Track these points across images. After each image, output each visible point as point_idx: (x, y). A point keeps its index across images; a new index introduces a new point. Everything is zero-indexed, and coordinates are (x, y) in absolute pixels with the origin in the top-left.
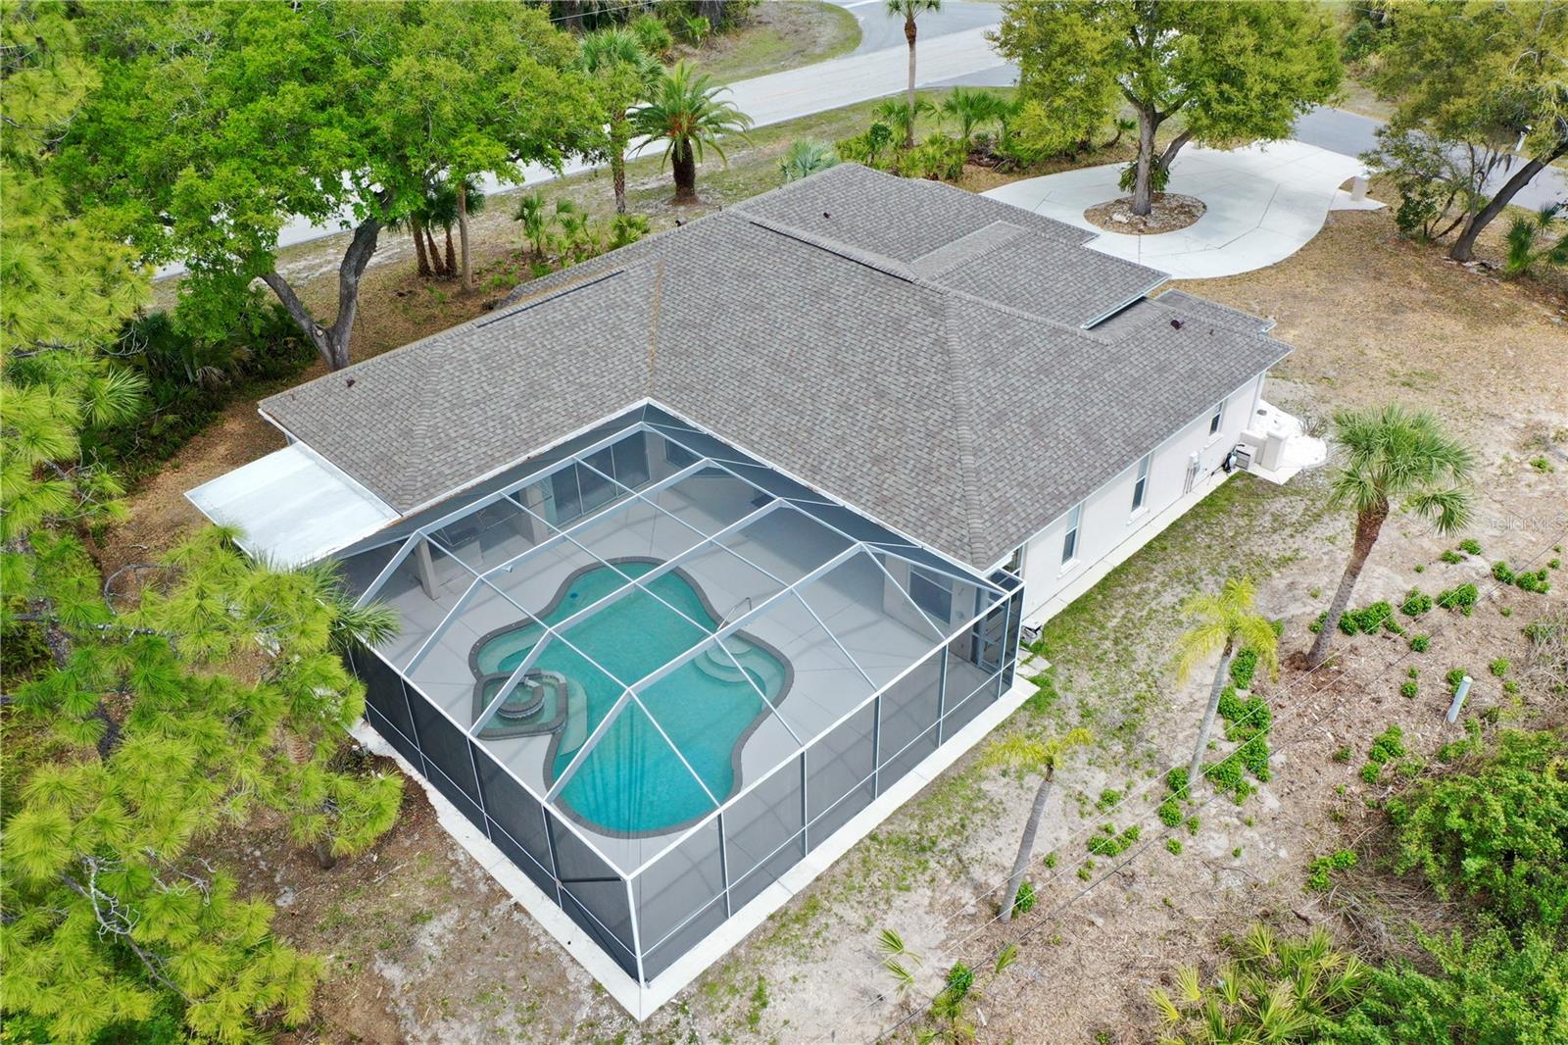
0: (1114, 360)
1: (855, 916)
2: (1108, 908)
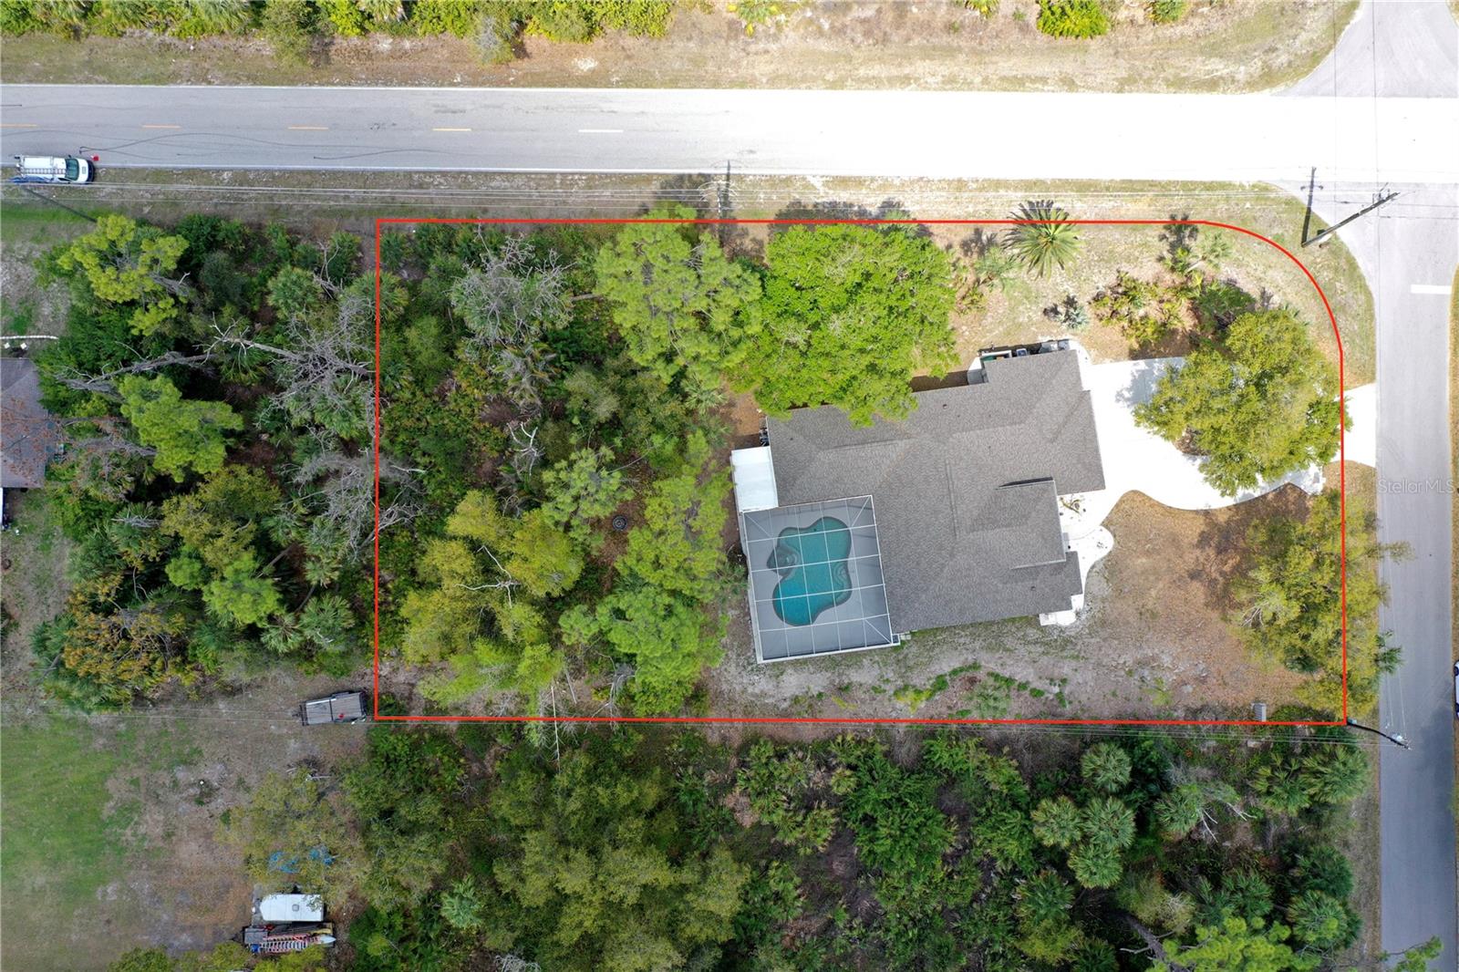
1: (812, 670)
2: (863, 702)
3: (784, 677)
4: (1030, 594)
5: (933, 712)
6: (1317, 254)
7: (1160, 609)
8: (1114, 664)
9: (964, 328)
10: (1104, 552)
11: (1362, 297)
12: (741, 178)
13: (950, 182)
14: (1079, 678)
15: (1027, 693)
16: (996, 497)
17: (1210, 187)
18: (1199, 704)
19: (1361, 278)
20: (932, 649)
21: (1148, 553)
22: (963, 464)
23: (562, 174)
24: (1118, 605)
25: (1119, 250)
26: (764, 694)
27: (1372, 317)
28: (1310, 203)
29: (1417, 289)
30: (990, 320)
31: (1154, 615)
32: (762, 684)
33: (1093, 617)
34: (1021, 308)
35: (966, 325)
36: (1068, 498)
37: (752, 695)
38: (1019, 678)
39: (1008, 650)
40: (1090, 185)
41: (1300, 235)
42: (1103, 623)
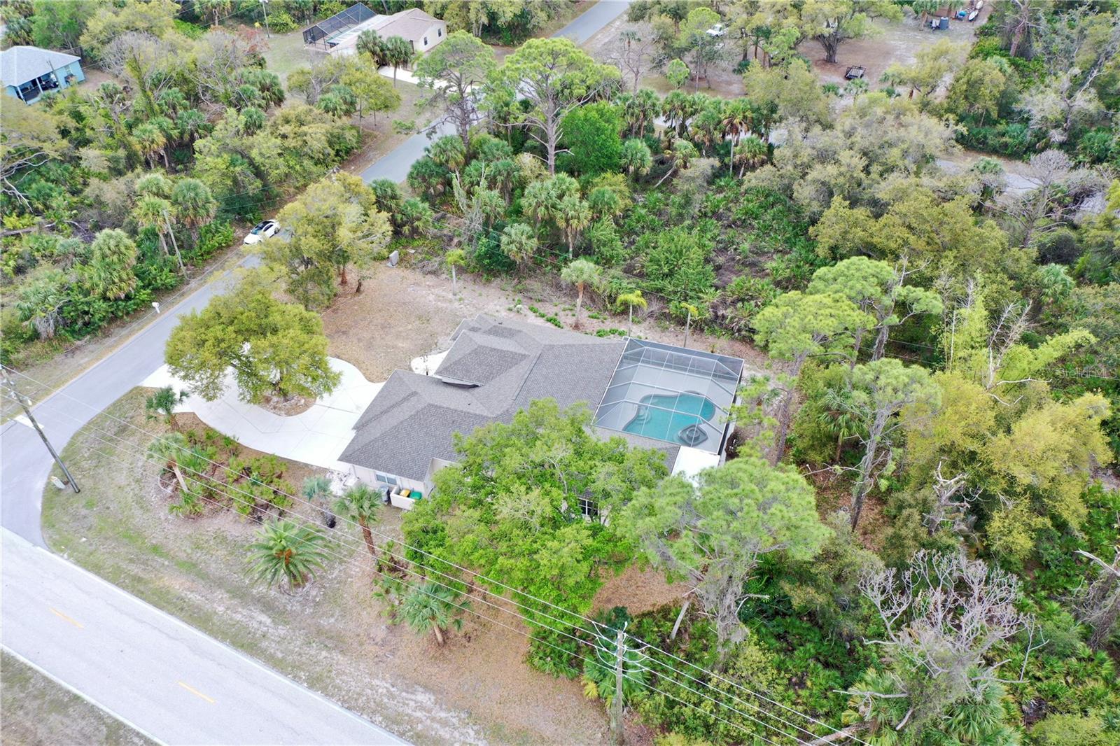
5: (617, 323)
6: (76, 481)
7: (413, 319)
10: (425, 357)
11: (80, 438)
13: (324, 690)
14: (498, 308)
15: (541, 312)
18: (428, 275)
21: (394, 347)
22: (501, 397)
31: (420, 317)
38: (542, 320)
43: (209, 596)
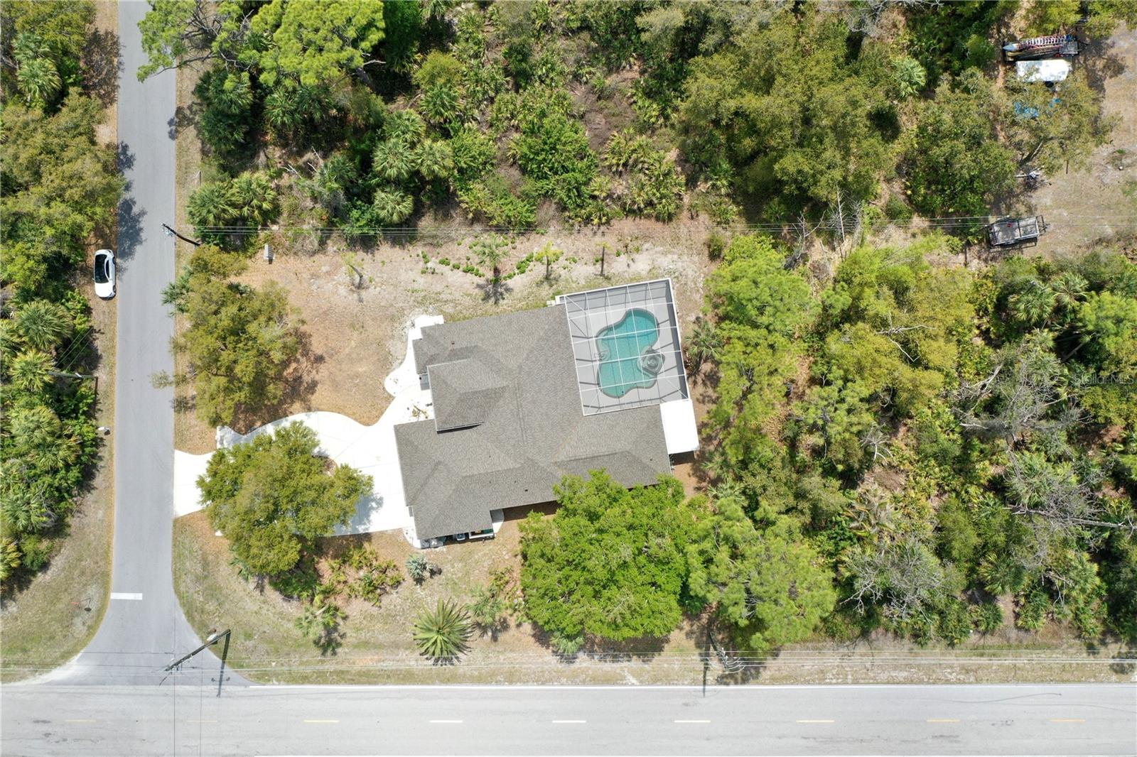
0: (482, 340)
1: (626, 274)
2: (584, 250)
3: (648, 268)
4: (456, 339)
5: (528, 244)
6: (218, 624)
7: (348, 331)
8: (384, 287)
9: (507, 557)
10: (392, 375)
11: (182, 589)
12: (694, 682)
13: (520, 681)
14: (412, 275)
15: (452, 262)
16: (483, 416)
17: (304, 679)
18: (316, 257)
19: (183, 605)
20: (530, 294)
21: (357, 376)
22: (513, 442)
23: (847, 684)
24: (381, 333)
25: (379, 625)
26: (664, 254)
27: (174, 573)
28: (223, 668)
29: (139, 596)
30: (485, 564)
31: (352, 326)
32: (666, 262)
33: (401, 323)
34: (460, 575)
35: (504, 560)
36: (422, 418)
37: (674, 253)
38: (459, 273)
39: (468, 295)
40: (403, 679)
41: (231, 640)
42: (393, 319)
43: (398, 658)
